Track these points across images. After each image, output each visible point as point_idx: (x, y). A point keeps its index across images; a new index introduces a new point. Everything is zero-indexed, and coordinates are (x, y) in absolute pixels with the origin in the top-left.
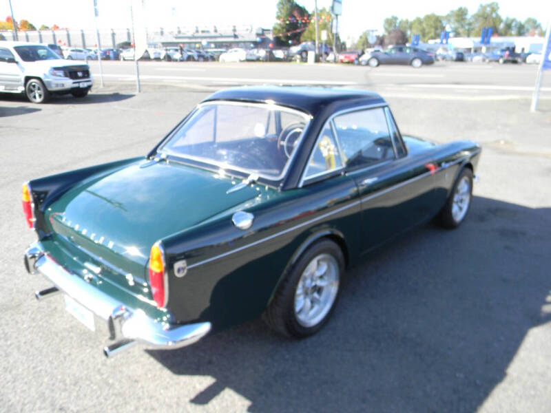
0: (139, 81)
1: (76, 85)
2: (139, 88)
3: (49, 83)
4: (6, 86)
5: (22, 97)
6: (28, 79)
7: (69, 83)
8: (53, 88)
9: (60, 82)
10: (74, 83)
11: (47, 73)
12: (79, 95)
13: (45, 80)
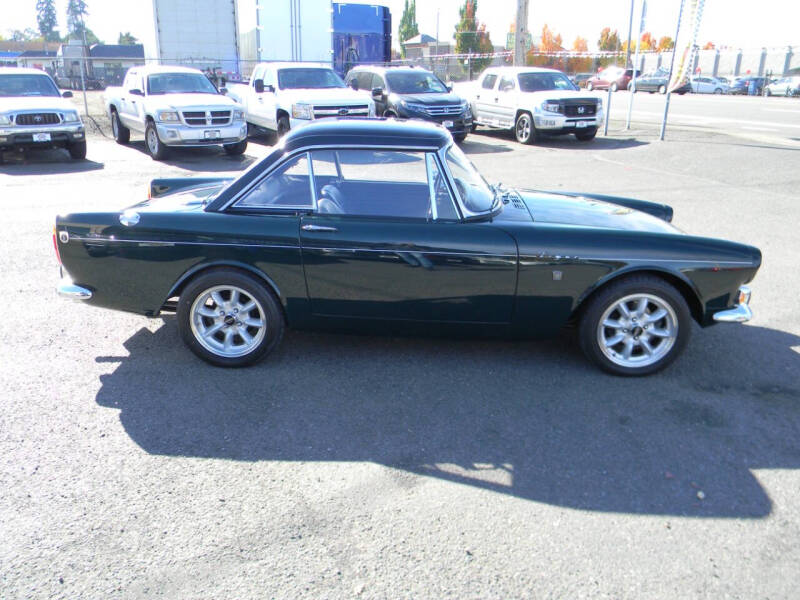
0: (665, 124)
1: (572, 124)
2: (663, 133)
3: (538, 118)
4: (501, 120)
5: (510, 135)
6: (520, 112)
7: (561, 121)
8: (542, 126)
9: (550, 119)
10: (568, 121)
11: (539, 107)
12: (584, 138)
13: (535, 115)
